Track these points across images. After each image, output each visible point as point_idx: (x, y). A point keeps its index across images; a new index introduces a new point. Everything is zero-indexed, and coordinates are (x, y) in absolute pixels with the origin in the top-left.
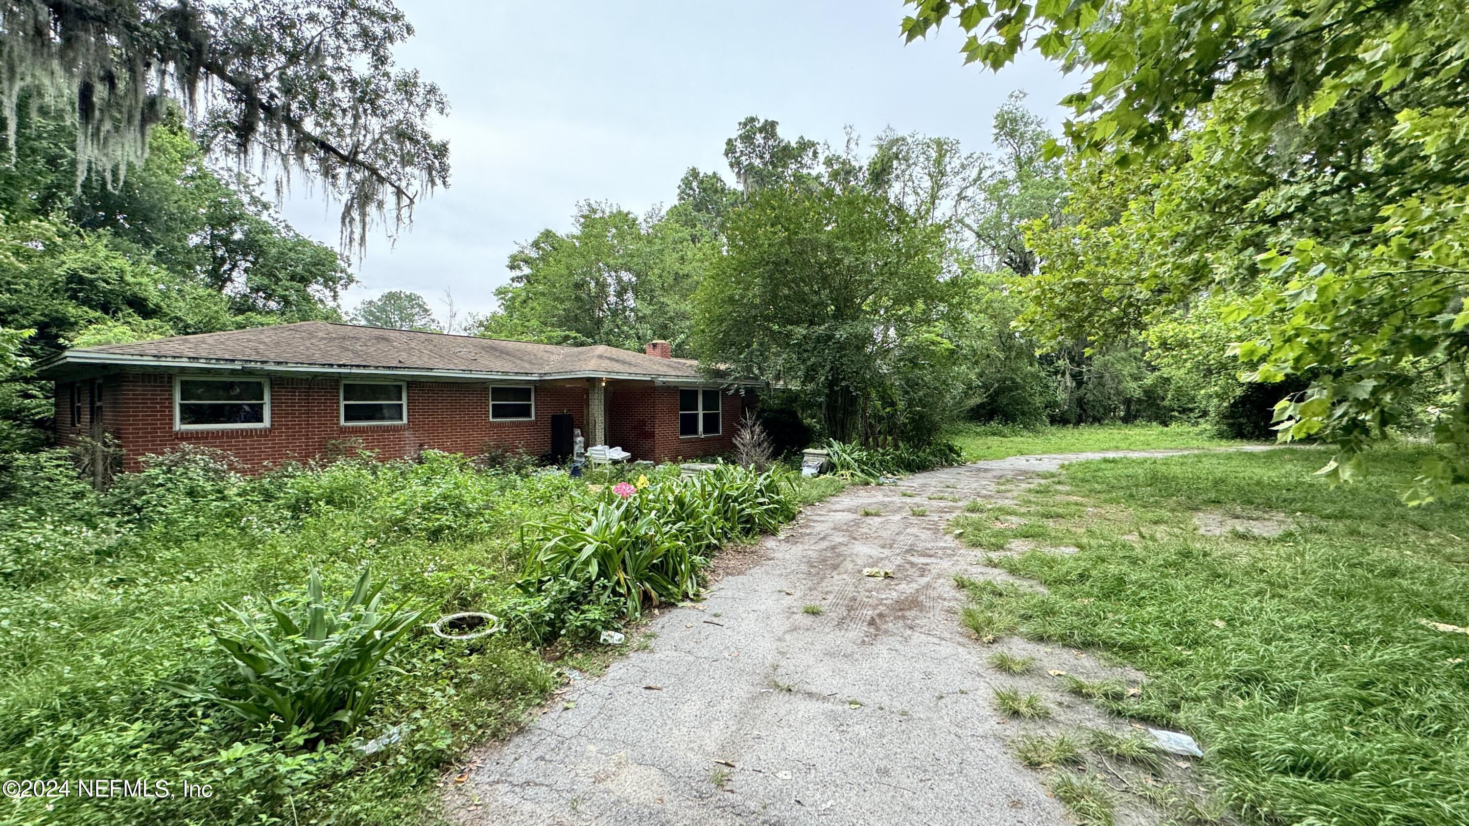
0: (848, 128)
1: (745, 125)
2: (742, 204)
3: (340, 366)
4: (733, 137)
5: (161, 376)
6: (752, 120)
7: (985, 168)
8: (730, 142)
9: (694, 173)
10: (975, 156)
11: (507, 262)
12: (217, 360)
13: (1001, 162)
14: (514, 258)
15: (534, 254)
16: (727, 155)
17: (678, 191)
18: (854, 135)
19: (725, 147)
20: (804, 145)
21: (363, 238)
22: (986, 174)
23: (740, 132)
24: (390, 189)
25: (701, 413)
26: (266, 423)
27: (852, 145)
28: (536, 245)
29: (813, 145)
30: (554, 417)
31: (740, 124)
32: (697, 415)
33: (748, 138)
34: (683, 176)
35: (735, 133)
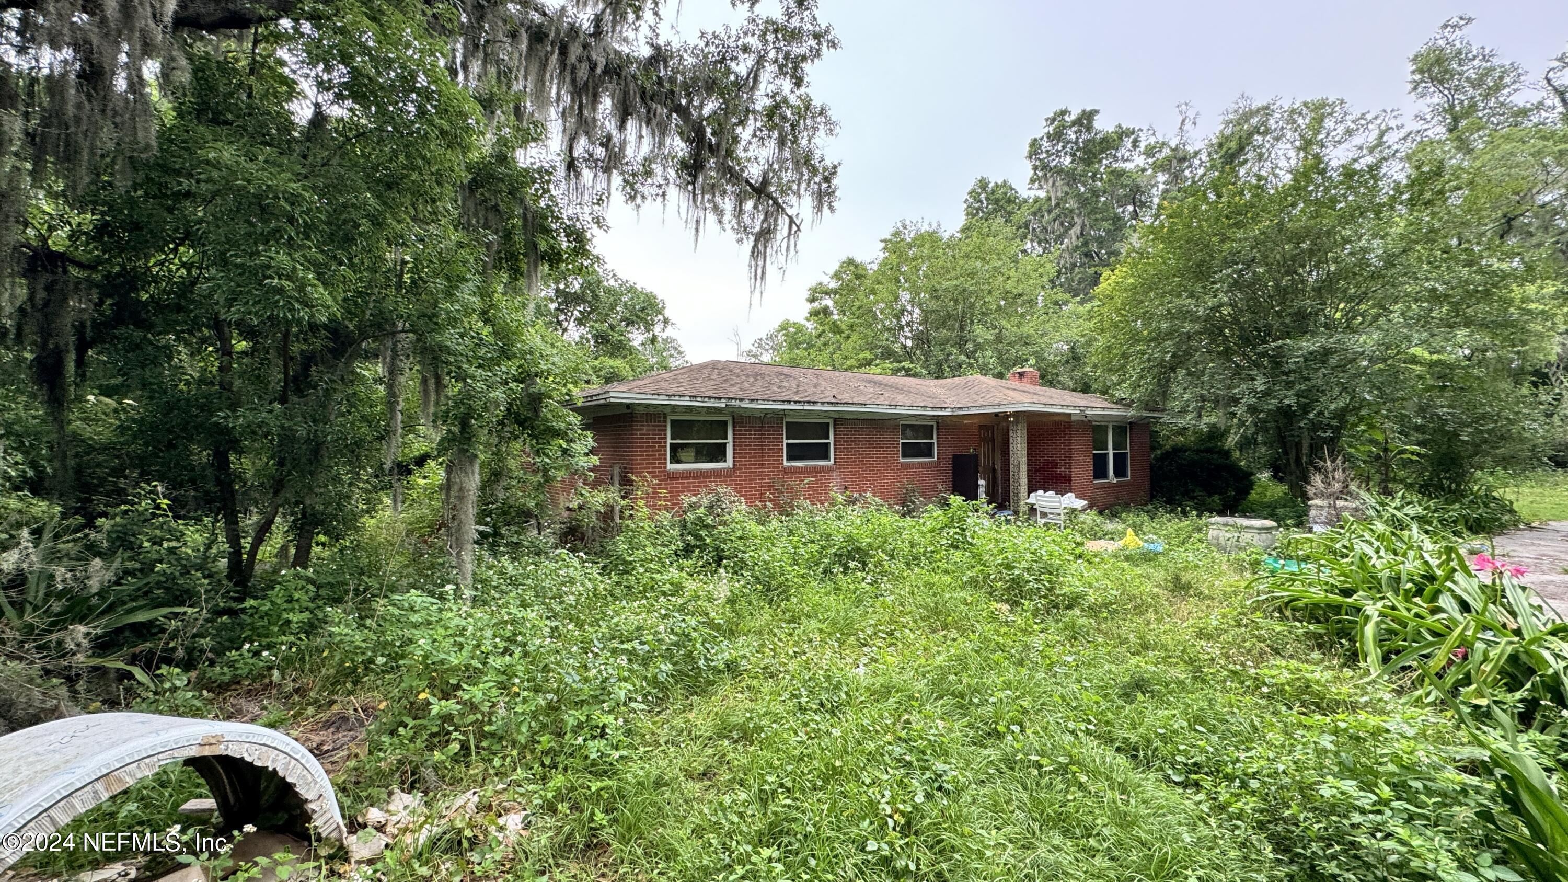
0: (1182, 107)
1: (1053, 120)
2: (1050, 212)
3: (796, 402)
4: (1038, 136)
5: (659, 415)
6: (1064, 113)
7: (1389, 129)
8: (1035, 144)
9: (983, 184)
10: (1369, 117)
11: (807, 294)
12: (709, 398)
13: (1419, 117)
14: (814, 290)
15: (833, 285)
16: (1030, 157)
17: (965, 206)
18: (1191, 114)
19: (1027, 148)
20: (1122, 134)
21: (763, 273)
22: (1391, 138)
23: (1046, 130)
24: (787, 220)
25: (1111, 451)
26: (729, 463)
27: (1188, 126)
28: (837, 276)
29: (1129, 133)
30: (955, 458)
31: (1047, 120)
32: (1107, 455)
33: (1057, 136)
34: (970, 188)
35: (1041, 130)
